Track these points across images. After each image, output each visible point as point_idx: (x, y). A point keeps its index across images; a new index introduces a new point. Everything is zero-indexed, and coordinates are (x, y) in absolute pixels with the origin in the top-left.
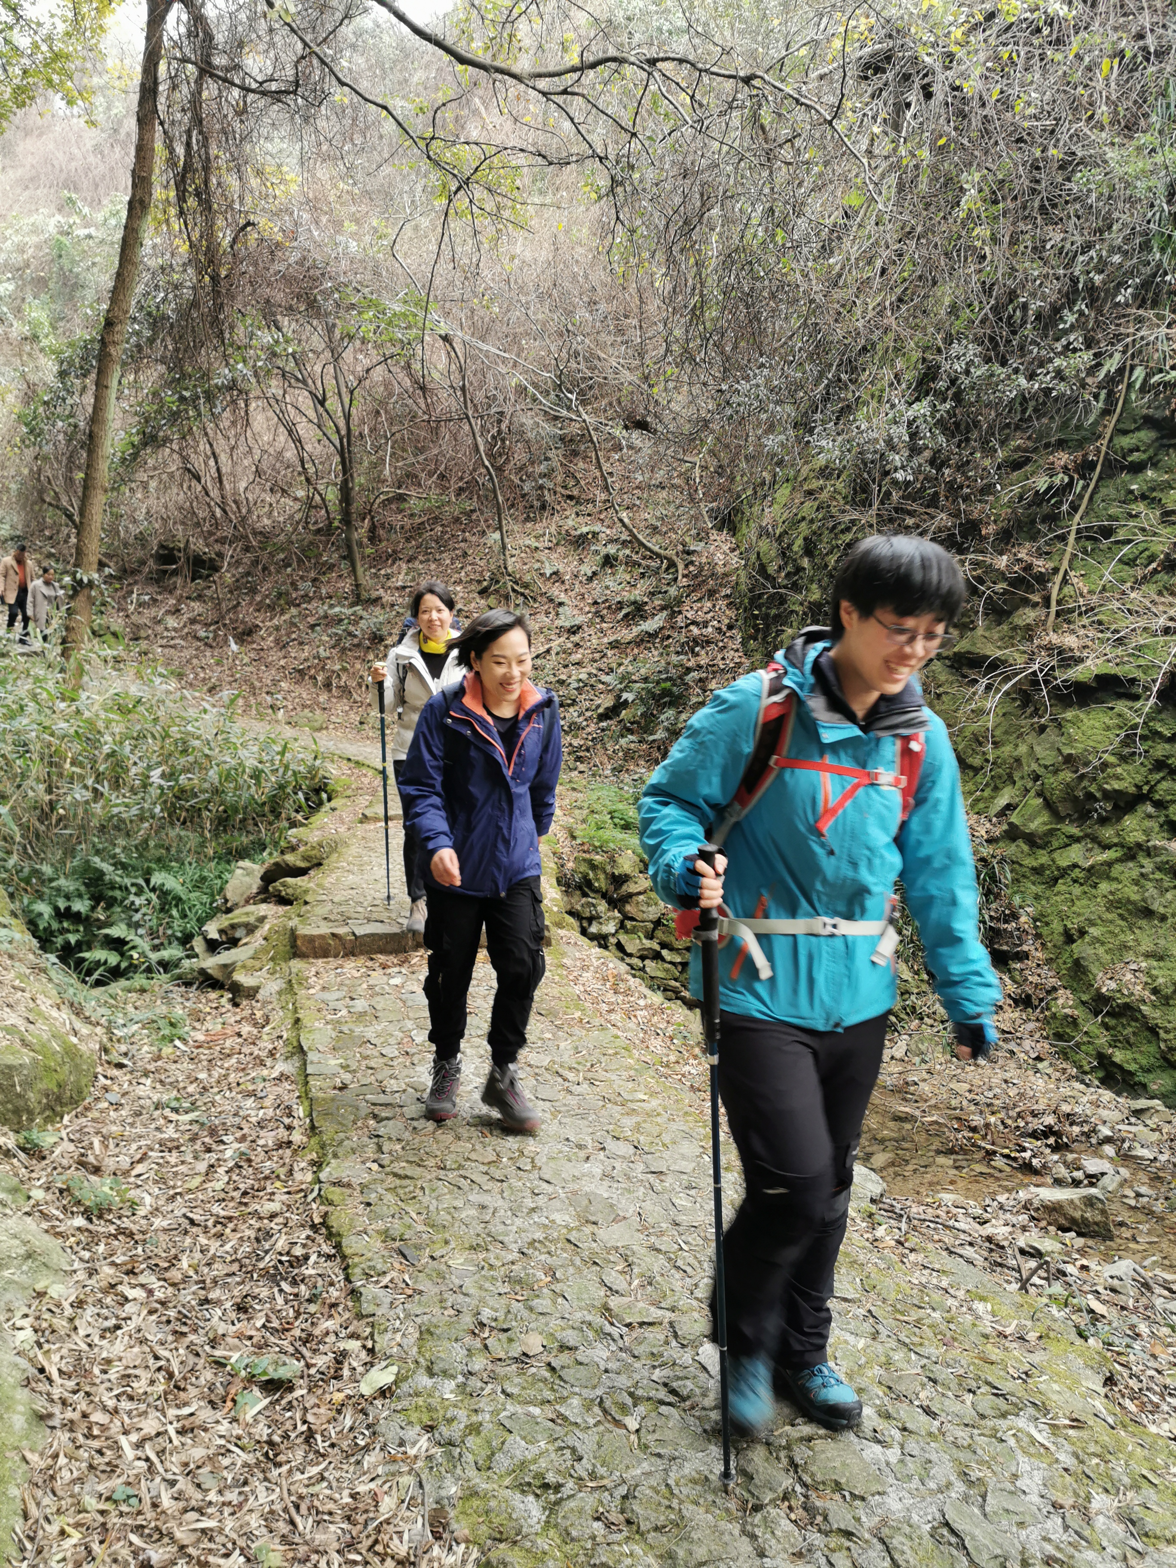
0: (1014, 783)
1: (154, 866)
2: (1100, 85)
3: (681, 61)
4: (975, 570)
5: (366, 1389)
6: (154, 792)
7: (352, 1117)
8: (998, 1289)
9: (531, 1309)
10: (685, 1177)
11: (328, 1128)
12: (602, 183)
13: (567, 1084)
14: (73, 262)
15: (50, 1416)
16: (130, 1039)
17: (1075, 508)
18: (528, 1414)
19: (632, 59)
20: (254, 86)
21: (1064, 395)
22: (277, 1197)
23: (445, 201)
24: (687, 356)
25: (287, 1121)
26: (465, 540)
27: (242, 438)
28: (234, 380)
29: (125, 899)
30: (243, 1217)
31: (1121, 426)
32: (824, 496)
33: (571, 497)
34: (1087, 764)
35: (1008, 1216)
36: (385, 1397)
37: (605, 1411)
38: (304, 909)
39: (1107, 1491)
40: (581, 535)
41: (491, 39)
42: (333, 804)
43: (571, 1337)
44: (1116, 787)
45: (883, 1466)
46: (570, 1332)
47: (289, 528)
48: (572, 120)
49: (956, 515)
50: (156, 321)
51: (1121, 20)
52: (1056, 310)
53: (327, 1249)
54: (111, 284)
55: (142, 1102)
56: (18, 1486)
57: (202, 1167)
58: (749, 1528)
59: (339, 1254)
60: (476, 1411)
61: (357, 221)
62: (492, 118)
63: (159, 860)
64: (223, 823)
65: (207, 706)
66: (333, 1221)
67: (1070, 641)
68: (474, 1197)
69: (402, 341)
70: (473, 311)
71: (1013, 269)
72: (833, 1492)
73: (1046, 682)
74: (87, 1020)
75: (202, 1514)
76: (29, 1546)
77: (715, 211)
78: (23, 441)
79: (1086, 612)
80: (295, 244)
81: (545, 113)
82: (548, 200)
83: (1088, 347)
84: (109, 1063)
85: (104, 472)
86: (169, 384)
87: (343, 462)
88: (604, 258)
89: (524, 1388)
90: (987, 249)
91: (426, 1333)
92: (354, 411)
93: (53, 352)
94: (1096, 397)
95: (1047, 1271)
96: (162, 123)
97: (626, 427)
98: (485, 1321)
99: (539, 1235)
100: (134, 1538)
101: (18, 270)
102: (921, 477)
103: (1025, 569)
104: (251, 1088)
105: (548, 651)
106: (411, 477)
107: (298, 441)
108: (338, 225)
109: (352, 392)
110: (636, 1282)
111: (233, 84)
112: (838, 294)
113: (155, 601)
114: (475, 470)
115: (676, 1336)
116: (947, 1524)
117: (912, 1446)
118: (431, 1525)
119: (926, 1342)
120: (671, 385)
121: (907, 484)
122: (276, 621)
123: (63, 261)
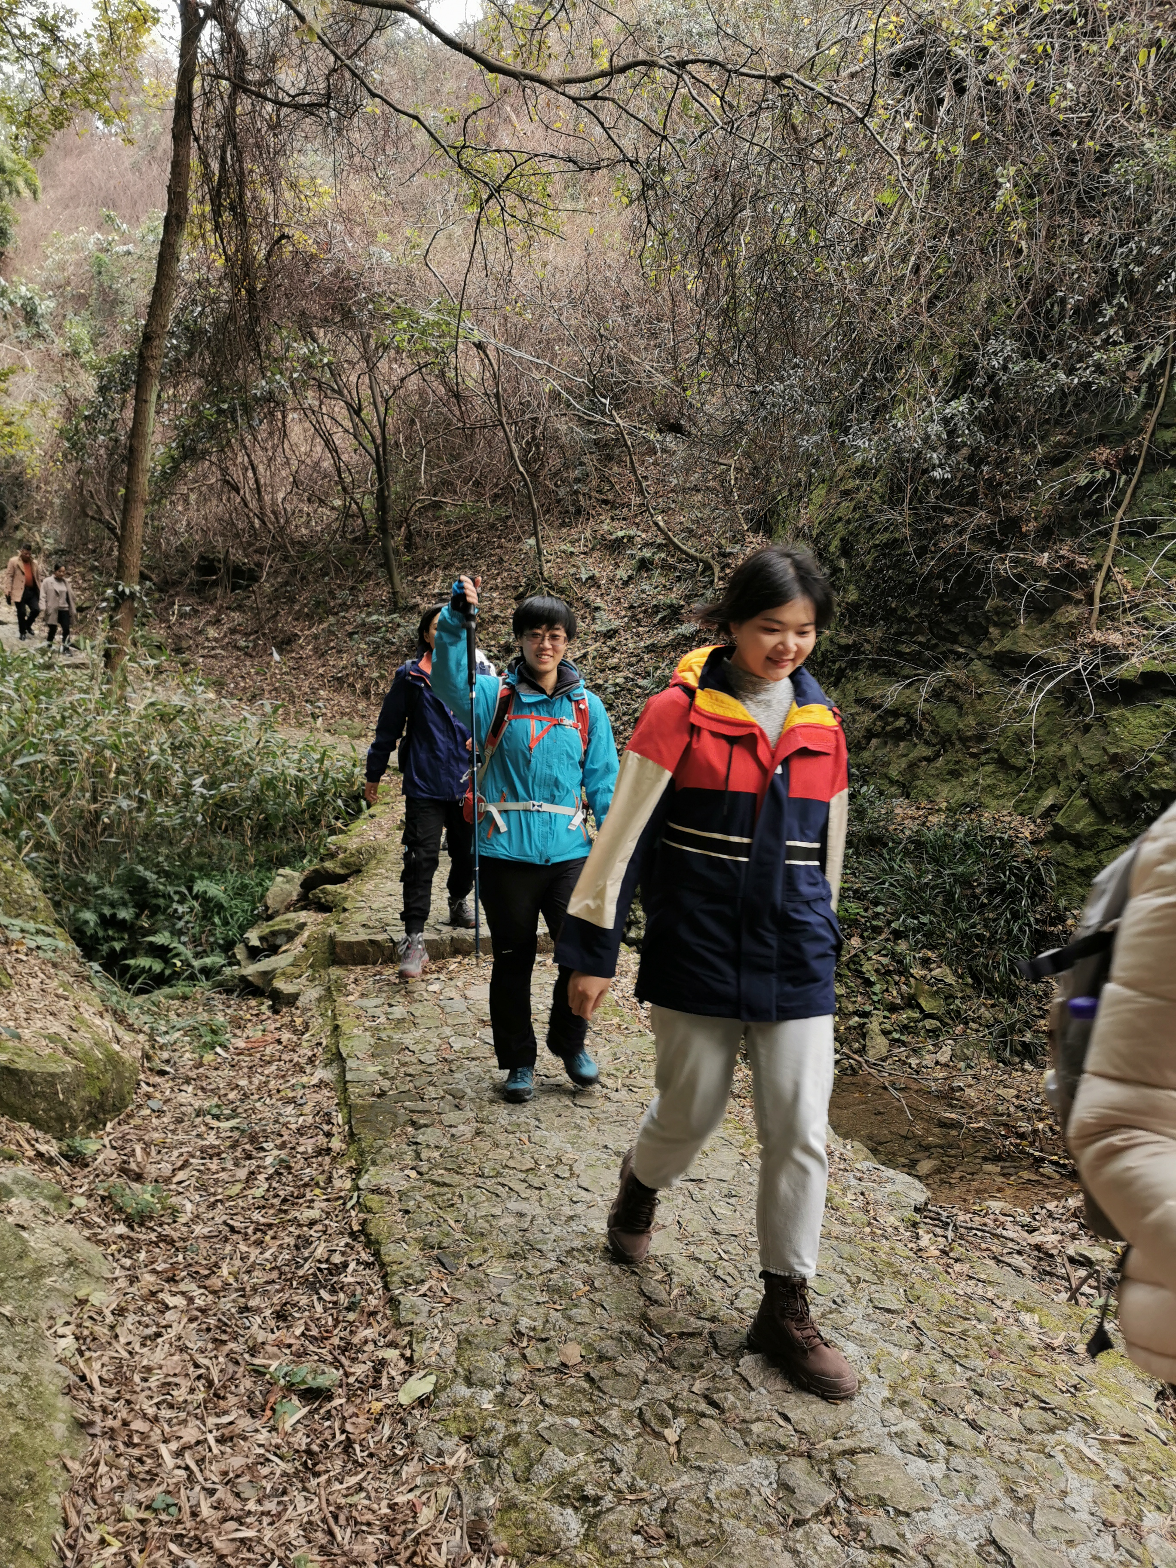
0: (1059, 783)
1: (196, 874)
2: (1137, 75)
3: (712, 63)
4: (1015, 567)
5: (404, 1398)
6: (197, 800)
7: (391, 1125)
8: (1045, 1299)
9: (569, 1319)
10: (724, 1185)
11: (367, 1136)
12: (632, 187)
13: (605, 1091)
14: (112, 278)
15: (91, 1423)
16: (172, 1046)
17: (1117, 503)
18: (566, 1425)
19: (662, 62)
20: (287, 99)
21: (1104, 388)
22: (316, 1205)
23: (476, 210)
24: (721, 358)
25: (326, 1128)
26: (500, 547)
27: (280, 450)
28: (271, 393)
29: (169, 906)
30: (283, 1224)
31: (1164, 420)
32: (861, 495)
33: (606, 502)
34: (1132, 764)
35: (1057, 1224)
36: (423, 1407)
37: (644, 1423)
38: (342, 916)
39: (1159, 1508)
40: (617, 539)
41: (521, 47)
42: (372, 811)
43: (609, 1347)
44: (1164, 786)
45: (928, 1481)
46: (609, 1342)
47: (327, 537)
48: (602, 124)
49: (995, 512)
50: (194, 335)
51: (1157, 10)
52: (1095, 304)
53: (365, 1256)
54: (149, 299)
55: (183, 1109)
56: (59, 1493)
57: (242, 1174)
58: (790, 1543)
59: (378, 1263)
60: (514, 1422)
61: (390, 232)
62: (522, 125)
63: (201, 868)
64: (264, 830)
65: (248, 716)
66: (372, 1229)
67: (1115, 638)
68: (513, 1205)
69: (435, 350)
70: (506, 318)
71: (1050, 263)
72: (877, 1507)
73: (1090, 681)
74: (130, 1028)
75: (241, 1524)
76: (69, 1554)
77: (748, 212)
78: (65, 456)
79: (1130, 609)
80: (329, 256)
81: (577, 118)
82: (580, 206)
83: (1128, 340)
84: (151, 1070)
85: (144, 485)
86: (205, 398)
87: (379, 471)
88: (635, 262)
89: (562, 1399)
90: (1023, 243)
91: (465, 1342)
92: (389, 420)
93: (93, 368)
94: (1137, 390)
95: (1097, 1280)
96: (197, 139)
97: (660, 431)
98: (523, 1330)
99: (578, 1243)
100: (173, 1547)
101: (59, 287)
102: (959, 475)
103: (1067, 566)
104: (291, 1095)
105: (585, 656)
106: (445, 485)
107: (334, 450)
108: (371, 235)
109: (387, 402)
110: (675, 1292)
111: (266, 98)
112: (871, 293)
113: (196, 611)
114: (510, 476)
115: (716, 1347)
116: (994, 1542)
117: (957, 1461)
118: (469, 1537)
119: (972, 1355)
120: (704, 387)
121: (945, 482)
122: (314, 630)
123: (104, 278)
